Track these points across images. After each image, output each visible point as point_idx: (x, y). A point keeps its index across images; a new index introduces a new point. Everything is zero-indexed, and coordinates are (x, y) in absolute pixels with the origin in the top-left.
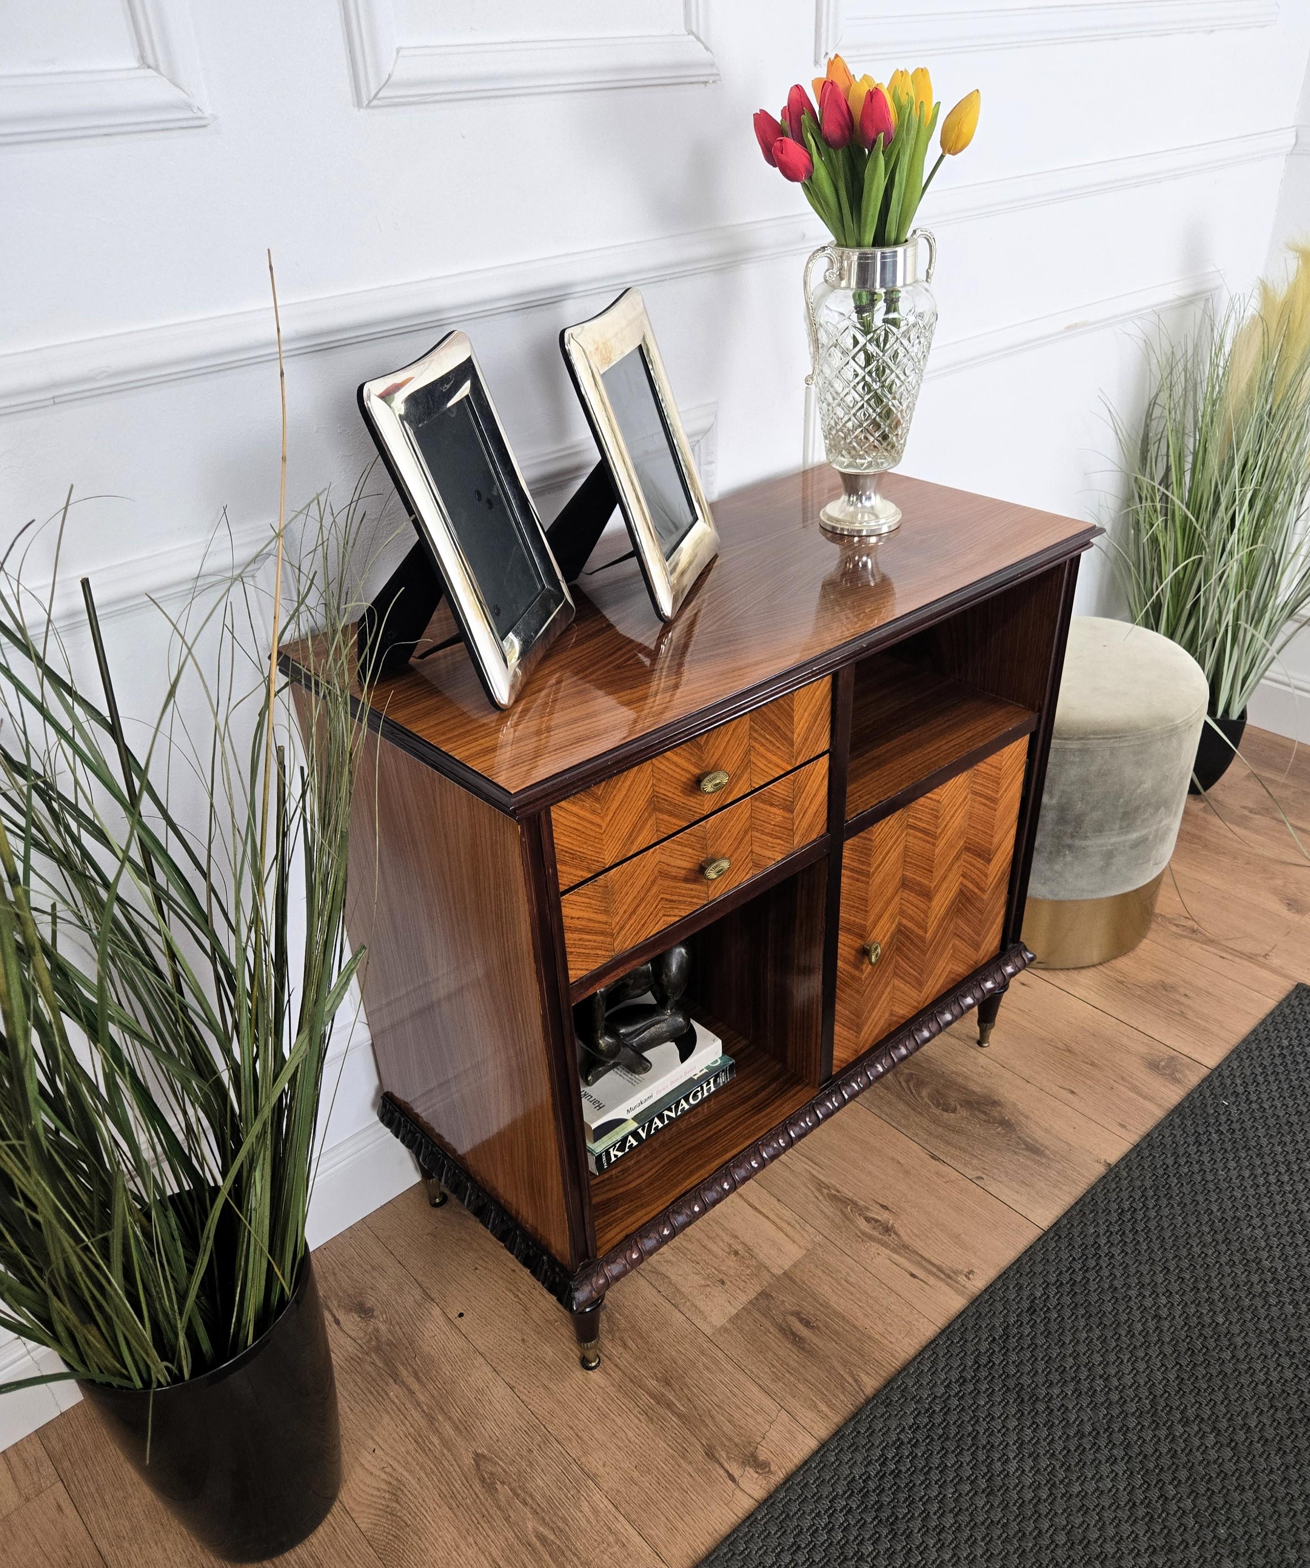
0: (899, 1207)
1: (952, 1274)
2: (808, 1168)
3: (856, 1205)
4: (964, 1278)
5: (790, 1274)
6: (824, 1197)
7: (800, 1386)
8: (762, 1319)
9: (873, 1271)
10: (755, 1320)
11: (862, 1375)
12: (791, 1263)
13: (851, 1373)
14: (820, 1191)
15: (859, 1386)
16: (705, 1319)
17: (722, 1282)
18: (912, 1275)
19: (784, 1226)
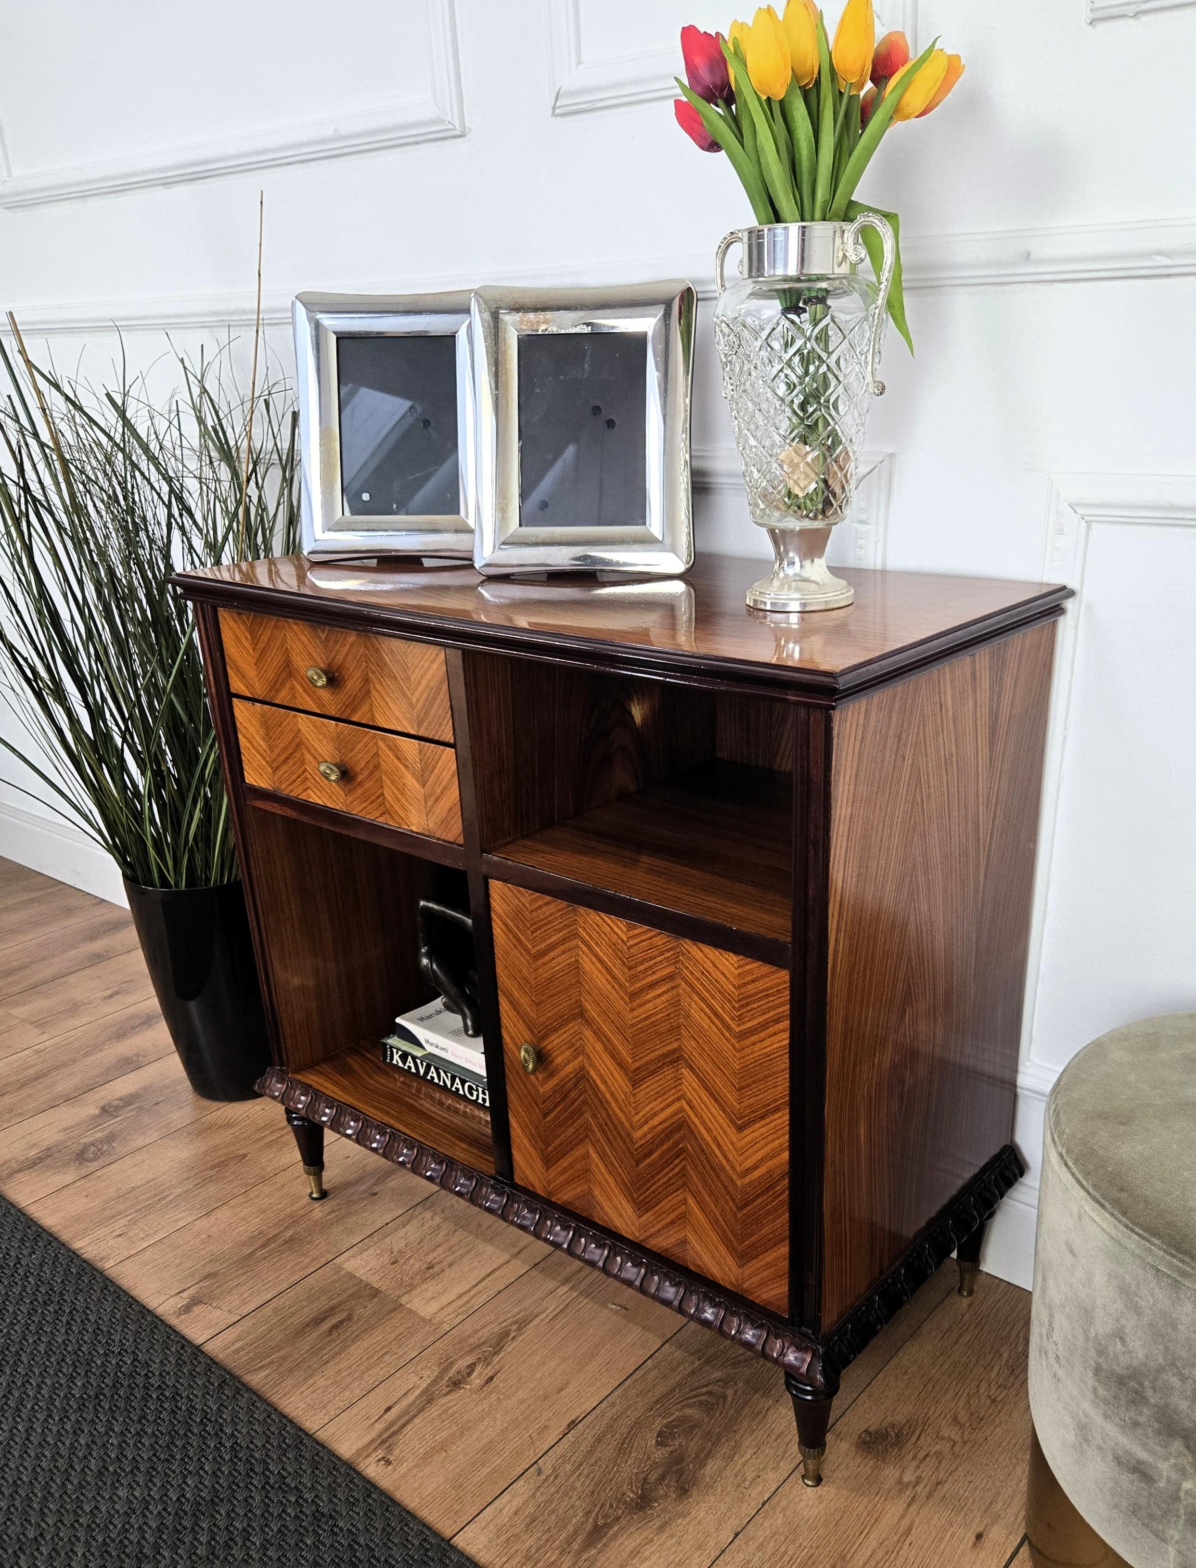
0: (491, 1393)
1: (387, 1444)
2: (548, 1311)
3: (494, 1355)
4: (381, 1456)
5: (400, 1309)
6: (505, 1327)
7: (264, 1328)
8: (347, 1294)
9: (397, 1374)
10: (345, 1290)
11: (267, 1372)
12: (414, 1309)
13: (270, 1363)
14: (515, 1323)
15: (255, 1370)
16: (353, 1256)
17: (393, 1263)
18: (389, 1409)
19: (465, 1299)
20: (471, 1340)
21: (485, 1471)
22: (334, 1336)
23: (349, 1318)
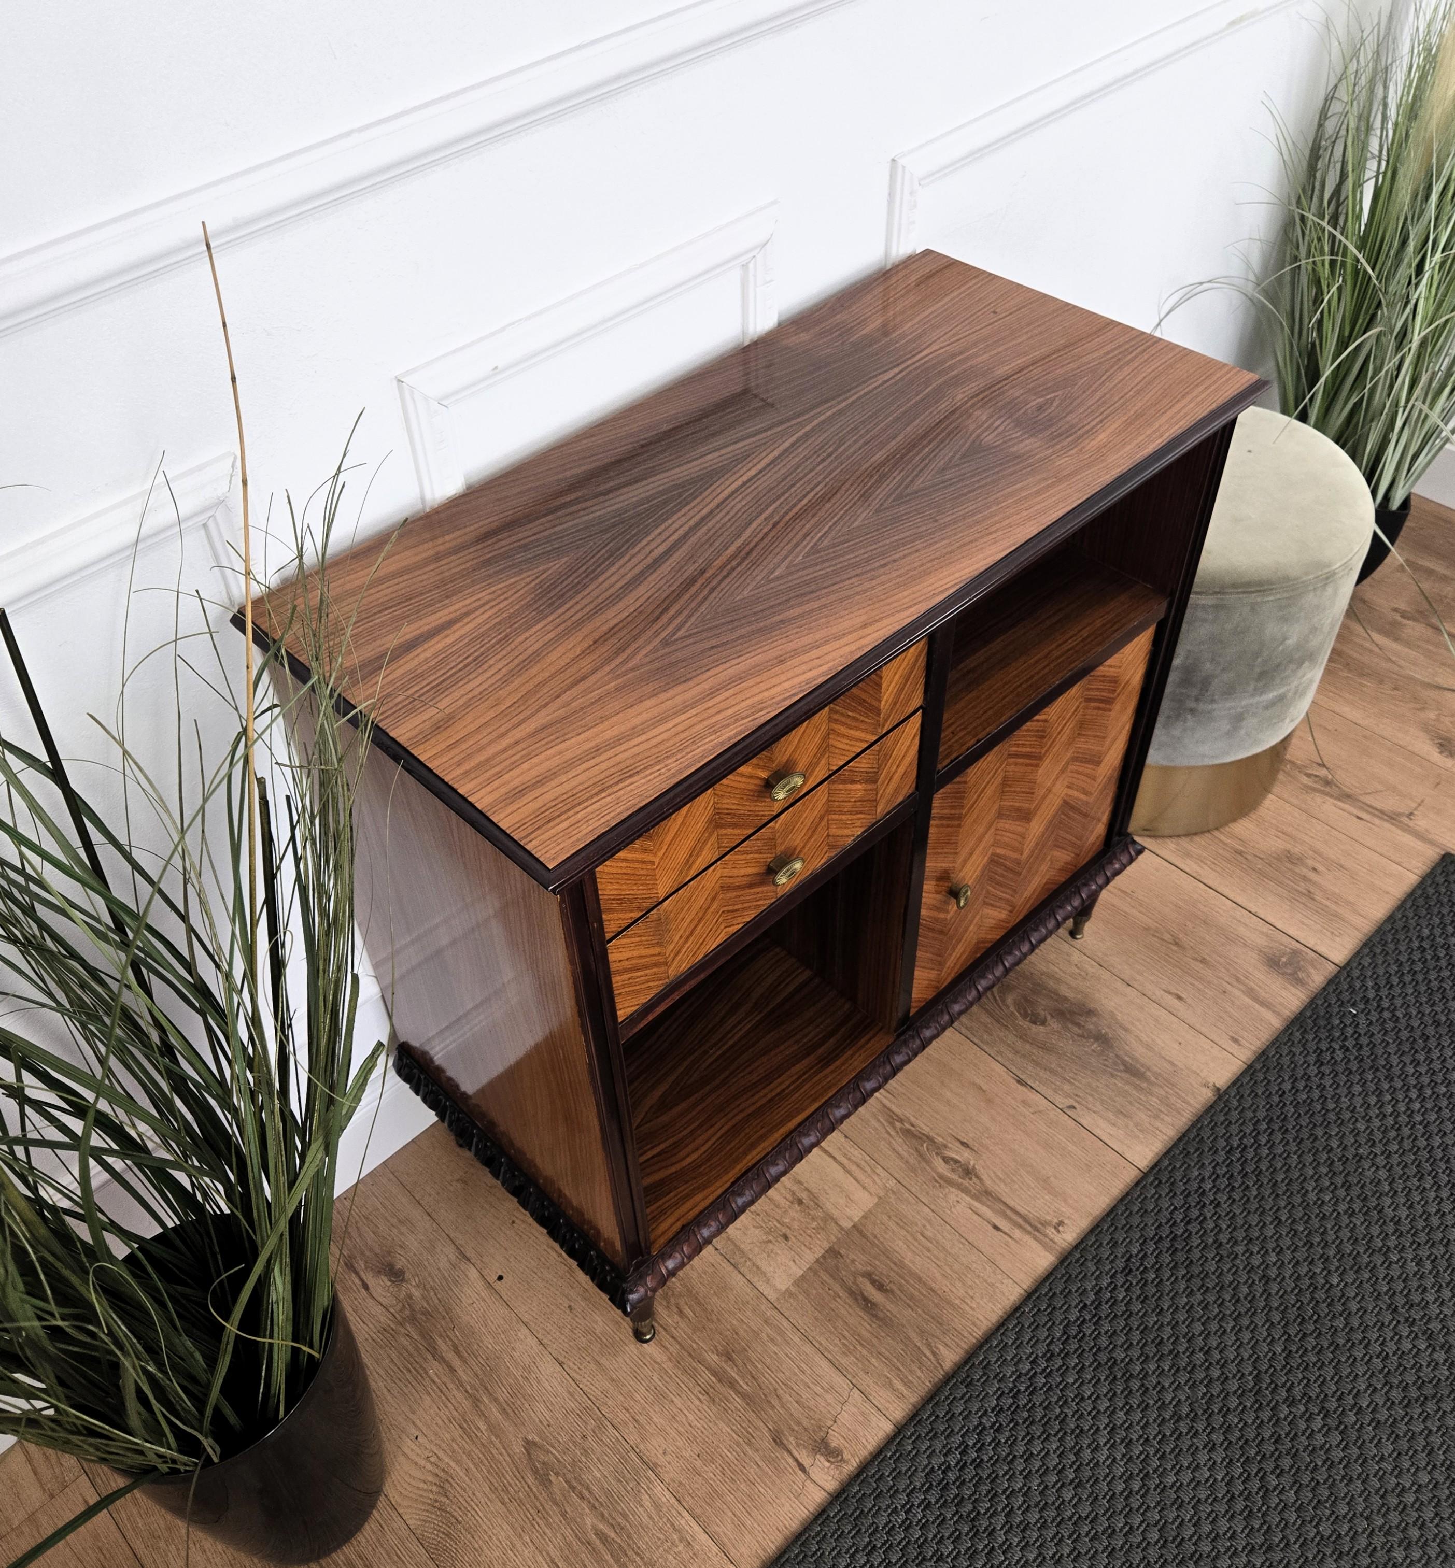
0: (980, 1144)
1: (1039, 1226)
3: (933, 1142)
4: (1053, 1230)
5: (860, 1227)
6: (897, 1133)
7: (873, 1361)
8: (830, 1281)
9: (952, 1223)
10: (823, 1283)
11: (941, 1347)
12: (861, 1214)
13: (929, 1345)
14: (892, 1124)
15: (937, 1360)
16: (768, 1281)
17: (786, 1238)
18: (996, 1227)
19: (853, 1168)
20: (912, 1161)
21: (1071, 1147)
22: (895, 1288)
23: (868, 1275)
